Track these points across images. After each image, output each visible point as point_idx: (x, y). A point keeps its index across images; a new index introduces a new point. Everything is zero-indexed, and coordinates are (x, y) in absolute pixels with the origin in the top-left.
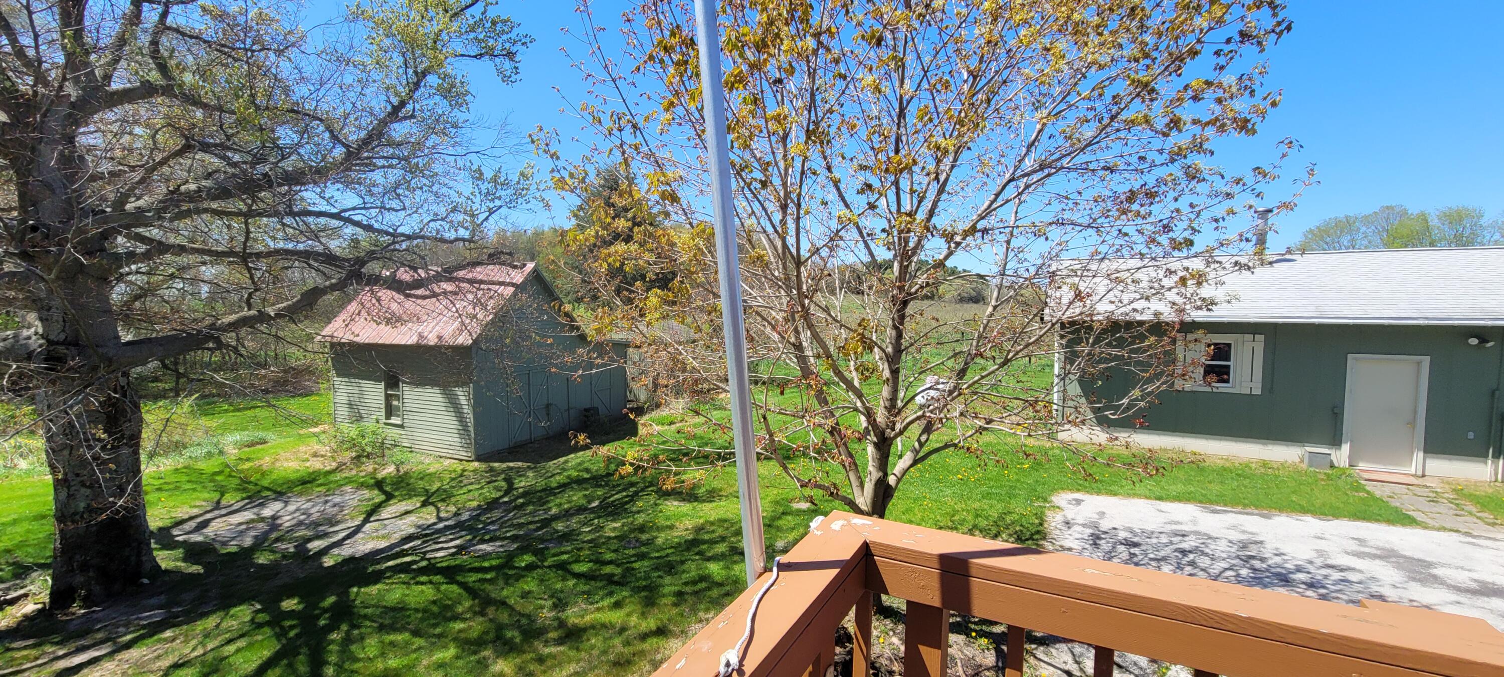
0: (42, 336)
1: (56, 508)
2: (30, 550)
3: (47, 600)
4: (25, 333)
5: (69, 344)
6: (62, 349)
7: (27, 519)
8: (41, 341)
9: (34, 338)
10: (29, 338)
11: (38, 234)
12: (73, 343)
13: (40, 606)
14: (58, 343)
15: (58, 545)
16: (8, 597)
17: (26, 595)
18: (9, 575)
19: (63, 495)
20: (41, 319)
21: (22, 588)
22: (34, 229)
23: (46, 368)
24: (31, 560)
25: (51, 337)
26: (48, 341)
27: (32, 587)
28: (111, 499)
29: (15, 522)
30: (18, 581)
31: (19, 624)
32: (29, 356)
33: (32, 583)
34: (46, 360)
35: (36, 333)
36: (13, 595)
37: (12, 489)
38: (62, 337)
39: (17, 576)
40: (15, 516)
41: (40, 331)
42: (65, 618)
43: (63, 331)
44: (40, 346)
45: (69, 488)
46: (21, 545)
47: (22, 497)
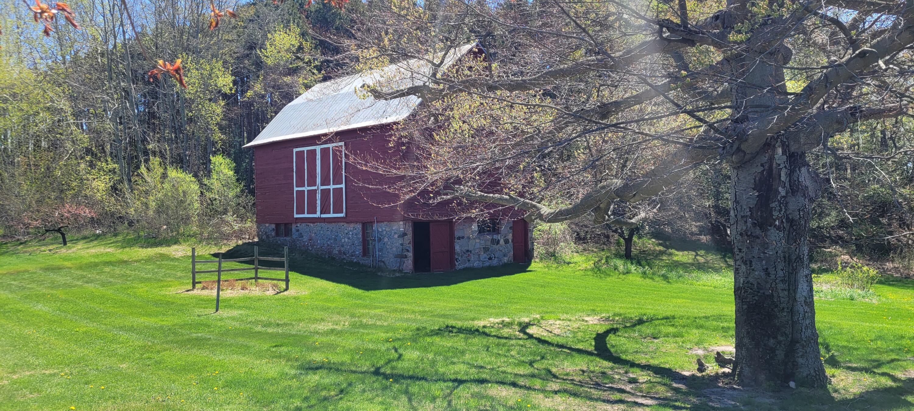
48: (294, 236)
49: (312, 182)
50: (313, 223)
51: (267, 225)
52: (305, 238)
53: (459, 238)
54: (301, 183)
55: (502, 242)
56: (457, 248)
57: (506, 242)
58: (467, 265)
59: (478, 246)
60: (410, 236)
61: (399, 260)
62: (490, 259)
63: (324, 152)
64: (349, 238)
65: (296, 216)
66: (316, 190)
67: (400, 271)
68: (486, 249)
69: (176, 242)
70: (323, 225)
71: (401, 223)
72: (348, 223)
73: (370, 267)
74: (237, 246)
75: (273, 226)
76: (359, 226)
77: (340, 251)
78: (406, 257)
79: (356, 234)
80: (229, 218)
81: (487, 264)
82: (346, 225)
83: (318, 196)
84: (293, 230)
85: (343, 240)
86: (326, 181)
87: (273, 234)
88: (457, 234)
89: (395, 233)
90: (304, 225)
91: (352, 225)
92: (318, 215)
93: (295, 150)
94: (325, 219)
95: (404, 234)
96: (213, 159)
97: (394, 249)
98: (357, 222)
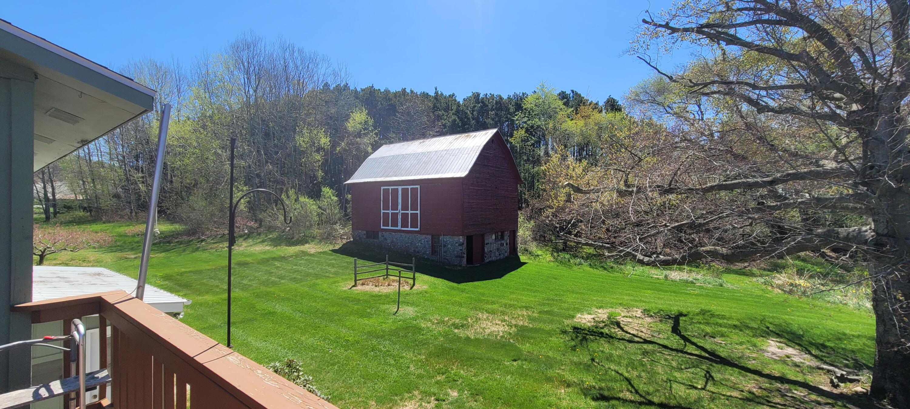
0: (874, 231)
1: (877, 335)
2: (864, 355)
3: (869, 389)
4: (864, 228)
5: (890, 236)
6: (884, 239)
7: (865, 337)
8: (873, 234)
9: (869, 231)
10: (866, 231)
11: (874, 170)
12: (891, 235)
13: (864, 391)
14: (883, 235)
15: (877, 358)
16: (849, 377)
17: (858, 381)
18: (852, 365)
19: (882, 329)
20: (874, 221)
21: (857, 375)
22: (872, 167)
23: (875, 250)
24: (864, 362)
25: (880, 231)
26: (877, 233)
27: (862, 377)
28: (902, 340)
29: (859, 336)
30: (856, 371)
31: (853, 395)
32: (866, 242)
33: (863, 375)
34: (875, 245)
35: (870, 229)
36: (851, 377)
37: (860, 317)
38: (886, 231)
39: (855, 367)
40: (860, 333)
41: (873, 227)
42: (878, 405)
43: (886, 228)
44: (872, 236)
45: (885, 325)
46: (860, 351)
47: (865, 324)
48: (380, 240)
49: (395, 207)
50: (395, 232)
51: (360, 231)
52: (389, 241)
53: (487, 244)
54: (386, 207)
55: (505, 245)
56: (486, 250)
57: (507, 244)
58: (490, 259)
59: (495, 248)
60: (465, 245)
61: (459, 259)
62: (500, 255)
63: (405, 191)
64: (422, 243)
65: (382, 227)
66: (397, 213)
67: (460, 266)
68: (498, 249)
69: (307, 242)
70: (402, 234)
71: (461, 237)
72: (421, 234)
73: (437, 262)
74: (344, 244)
75: (365, 232)
76: (430, 237)
77: (415, 251)
78: (463, 257)
79: (427, 241)
80: (337, 227)
81: (498, 258)
82: (419, 235)
83: (400, 217)
84: (380, 235)
85: (417, 244)
86: (405, 207)
87: (365, 237)
88: (486, 242)
89: (456, 243)
90: (388, 233)
91: (424, 236)
92: (399, 228)
93: (382, 188)
94: (403, 230)
95: (463, 244)
96: (324, 189)
97: (456, 252)
98: (428, 234)
